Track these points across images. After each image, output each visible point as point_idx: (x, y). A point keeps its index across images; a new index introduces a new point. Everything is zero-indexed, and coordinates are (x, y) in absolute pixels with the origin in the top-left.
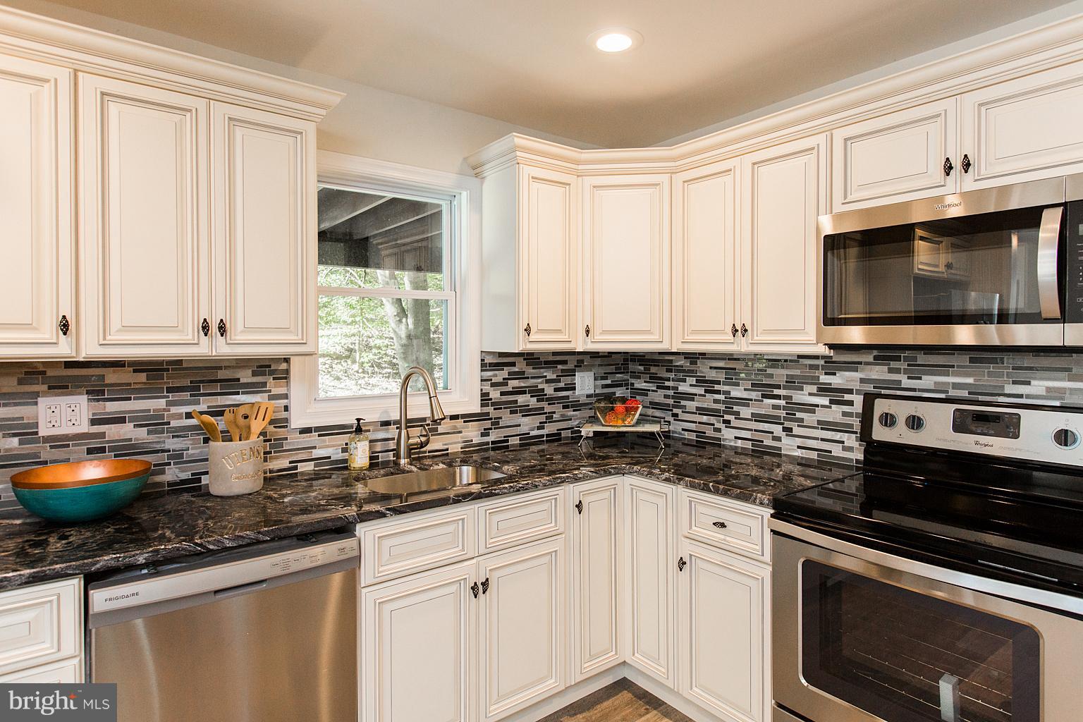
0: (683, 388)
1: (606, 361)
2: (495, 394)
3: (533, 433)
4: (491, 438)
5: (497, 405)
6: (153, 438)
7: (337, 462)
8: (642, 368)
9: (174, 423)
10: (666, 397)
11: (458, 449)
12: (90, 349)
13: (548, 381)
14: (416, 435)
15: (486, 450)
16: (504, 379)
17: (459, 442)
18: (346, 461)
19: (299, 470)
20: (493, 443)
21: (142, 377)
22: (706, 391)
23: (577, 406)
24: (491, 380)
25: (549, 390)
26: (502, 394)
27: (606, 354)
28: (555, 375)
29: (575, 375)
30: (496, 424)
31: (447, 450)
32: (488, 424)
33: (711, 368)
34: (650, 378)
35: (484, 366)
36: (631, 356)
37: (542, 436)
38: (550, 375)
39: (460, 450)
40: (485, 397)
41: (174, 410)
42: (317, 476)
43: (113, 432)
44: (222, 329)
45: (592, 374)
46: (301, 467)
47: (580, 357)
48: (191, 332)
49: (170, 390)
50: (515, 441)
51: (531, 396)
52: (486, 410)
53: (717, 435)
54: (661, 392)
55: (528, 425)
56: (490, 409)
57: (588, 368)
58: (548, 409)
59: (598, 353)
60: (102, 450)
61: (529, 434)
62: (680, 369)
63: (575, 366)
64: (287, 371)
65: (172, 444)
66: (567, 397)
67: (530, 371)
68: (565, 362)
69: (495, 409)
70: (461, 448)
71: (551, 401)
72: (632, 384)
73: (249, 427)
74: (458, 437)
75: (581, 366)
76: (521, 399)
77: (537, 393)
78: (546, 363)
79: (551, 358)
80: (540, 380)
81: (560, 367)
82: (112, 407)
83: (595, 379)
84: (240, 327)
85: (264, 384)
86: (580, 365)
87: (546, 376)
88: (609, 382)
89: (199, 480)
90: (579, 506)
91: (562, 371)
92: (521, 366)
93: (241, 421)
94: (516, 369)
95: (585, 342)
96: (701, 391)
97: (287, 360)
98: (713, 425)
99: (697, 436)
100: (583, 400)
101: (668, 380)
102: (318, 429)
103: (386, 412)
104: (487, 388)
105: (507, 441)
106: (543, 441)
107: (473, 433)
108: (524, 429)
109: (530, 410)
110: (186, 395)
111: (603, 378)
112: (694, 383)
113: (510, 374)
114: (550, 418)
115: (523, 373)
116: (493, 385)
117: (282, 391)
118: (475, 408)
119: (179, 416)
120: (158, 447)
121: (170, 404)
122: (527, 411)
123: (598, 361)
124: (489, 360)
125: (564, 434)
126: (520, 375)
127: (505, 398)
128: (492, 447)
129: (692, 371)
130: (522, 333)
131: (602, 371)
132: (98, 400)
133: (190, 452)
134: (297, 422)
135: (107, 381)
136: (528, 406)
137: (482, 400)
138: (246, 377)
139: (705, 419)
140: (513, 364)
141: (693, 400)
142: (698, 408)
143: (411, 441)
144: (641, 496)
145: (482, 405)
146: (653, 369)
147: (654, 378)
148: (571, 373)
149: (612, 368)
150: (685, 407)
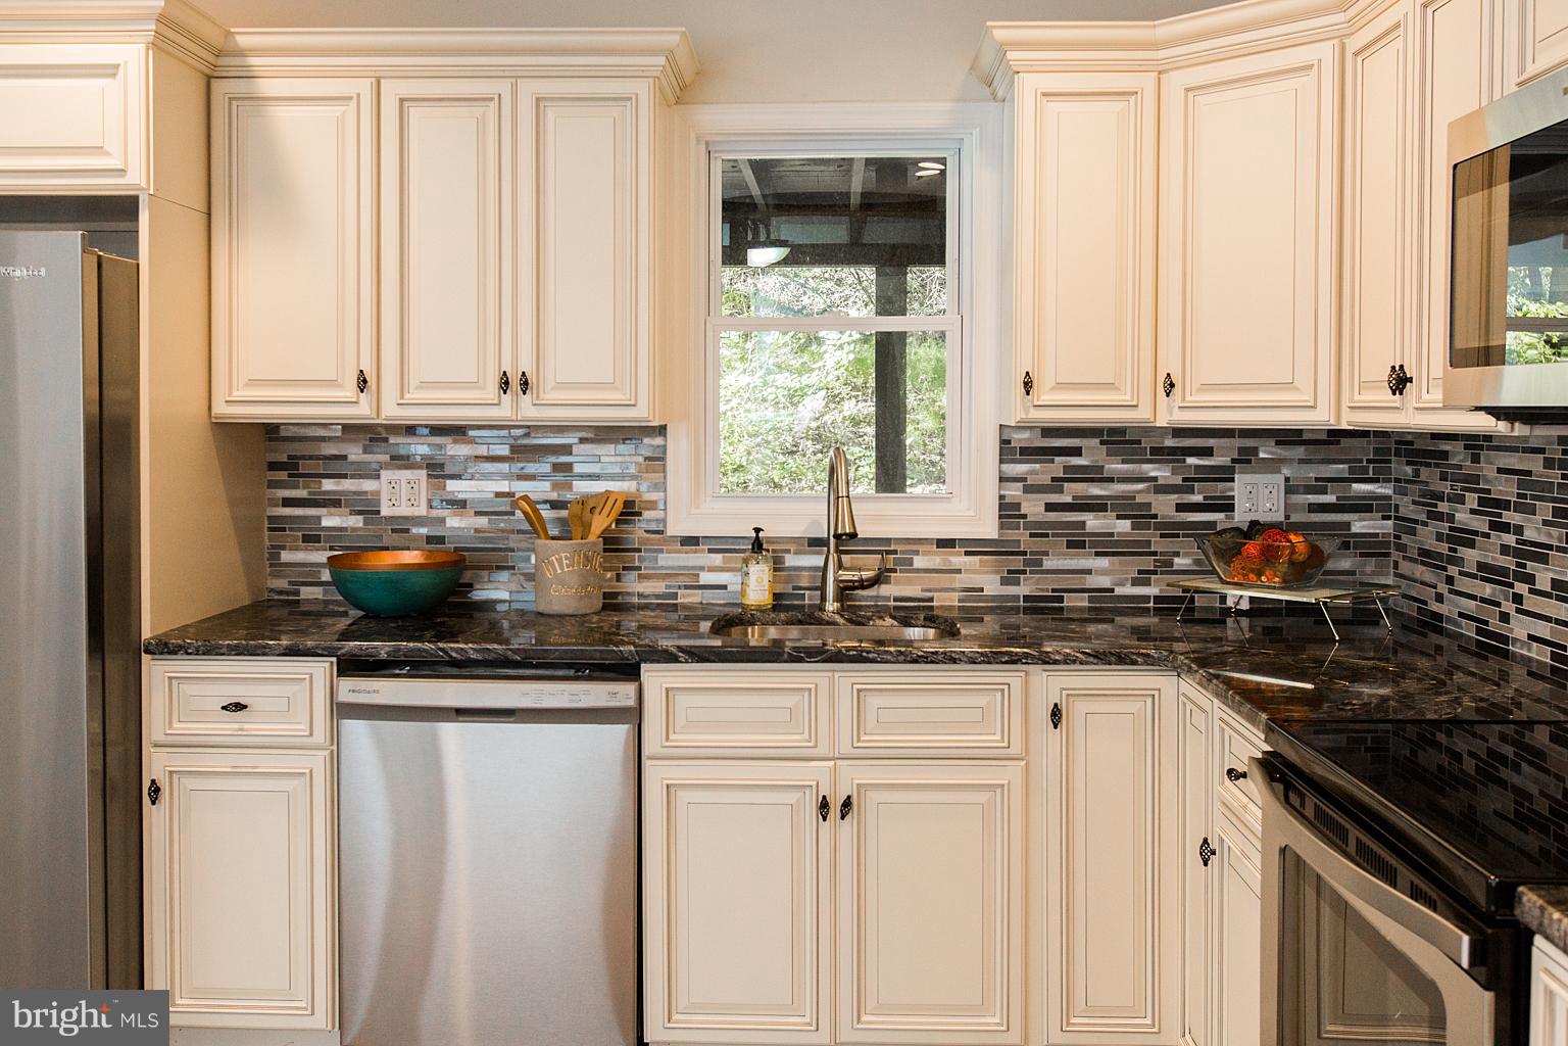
0: (1462, 516)
1: (1328, 451)
2: (1033, 507)
3: (1119, 591)
4: (1023, 589)
5: (1039, 531)
6: (495, 530)
8: (1409, 470)
10: (1440, 536)
11: (952, 600)
13: (1160, 489)
15: (1016, 610)
16: (1053, 479)
17: (953, 590)
19: (679, 601)
20: (1028, 598)
22: (1490, 525)
24: (1025, 479)
25: (1164, 506)
26: (1051, 507)
27: (1324, 437)
28: (1180, 478)
29: (1232, 480)
30: (1034, 563)
31: (931, 599)
32: (1017, 562)
33: (1498, 470)
34: (1420, 493)
35: (1007, 452)
36: (1397, 442)
37: (1146, 598)
38: (1166, 476)
39: (957, 604)
40: (1009, 512)
43: (455, 518)
44: (525, 384)
45: (1279, 479)
46: (683, 596)
50: (1081, 601)
51: (1119, 517)
52: (1011, 535)
53: (1505, 629)
54: (1433, 527)
55: (1103, 572)
56: (1021, 535)
57: (1272, 466)
58: (1158, 544)
59: (1300, 432)
60: (442, 540)
61: (1112, 590)
62: (1456, 473)
63: (1234, 461)
66: (1212, 524)
67: (1116, 467)
68: (1207, 452)
69: (1031, 535)
70: (960, 601)
71: (1170, 530)
74: (954, 581)
75: (1249, 462)
76: (1093, 522)
77: (1127, 508)
78: (1156, 451)
79: (1169, 442)
80: (1140, 486)
81: (1191, 460)
83: (1289, 491)
86: (1246, 458)
87: (1155, 479)
88: (1330, 498)
90: (1056, 715)
91: (1199, 468)
92: (1092, 454)
94: (1082, 461)
97: (658, 430)
98: (1499, 604)
101: (1442, 497)
102: (705, 540)
103: (816, 523)
104: (1014, 492)
105: (1062, 599)
106: (1148, 608)
107: (983, 576)
108: (1095, 581)
109: (1114, 543)
111: (1309, 490)
112: (1476, 506)
114: (1165, 565)
115: (1099, 469)
116: (1028, 489)
117: (657, 478)
118: (988, 529)
120: (503, 542)
122: (1106, 546)
123: (1299, 452)
124: (1020, 438)
125: (1200, 600)
126: (1093, 474)
127: (1053, 516)
128: (1024, 608)
130: (1016, 388)
131: (1308, 474)
132: (437, 477)
134: (678, 526)
135: (450, 452)
136: (1112, 535)
137: (1000, 517)
140: (1076, 452)
143: (846, 575)
145: (1002, 526)
146: (1423, 472)
147: (1425, 494)
148: (1225, 475)
149: (1341, 469)
150: (1462, 560)
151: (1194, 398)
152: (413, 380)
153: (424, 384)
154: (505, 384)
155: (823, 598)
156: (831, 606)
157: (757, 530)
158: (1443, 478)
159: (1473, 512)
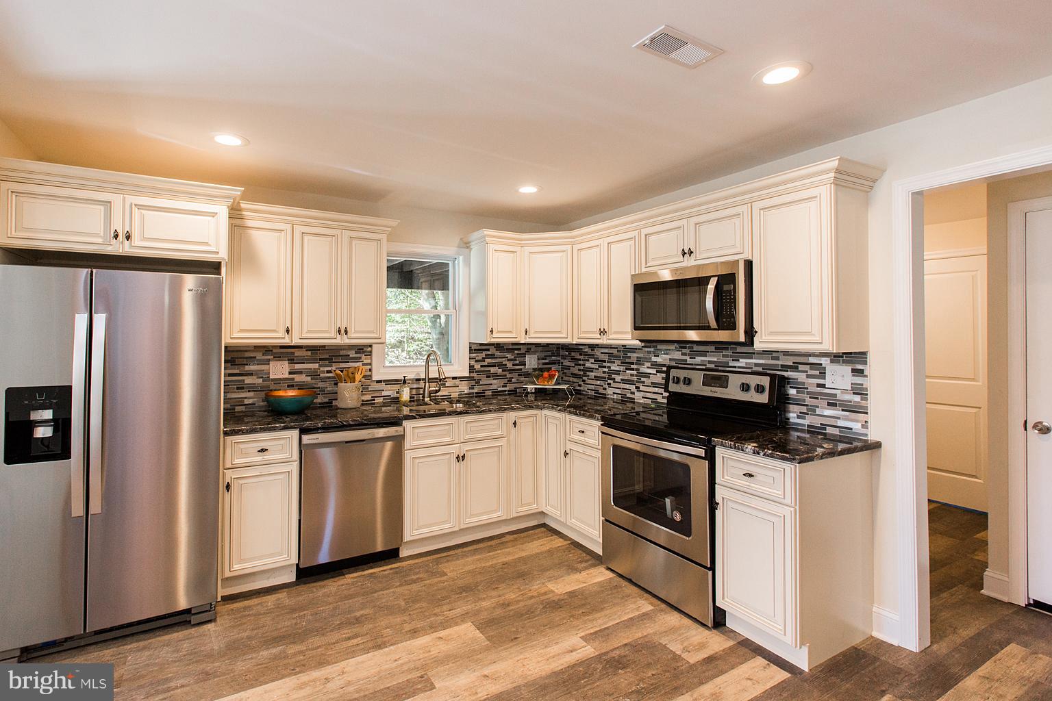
0: (588, 365)
1: (547, 349)
2: (477, 367)
3: (499, 389)
4: (475, 391)
5: (478, 372)
6: (313, 381)
7: (394, 398)
8: (567, 353)
9: (321, 375)
10: (579, 370)
11: (456, 395)
12: (296, 341)
13: (509, 360)
14: (434, 387)
15: (473, 397)
16: (483, 358)
17: (457, 392)
18: (398, 398)
20: (476, 393)
21: (309, 353)
22: (599, 367)
23: (527, 375)
24: (475, 358)
25: (509, 365)
26: (482, 366)
27: (545, 345)
28: (513, 357)
29: (525, 357)
30: (478, 383)
31: (450, 395)
32: (473, 383)
33: (602, 353)
34: (572, 359)
35: (471, 351)
36: (560, 346)
37: (505, 391)
38: (510, 356)
40: (471, 367)
41: (322, 369)
42: (384, 405)
43: (298, 378)
44: (346, 332)
45: (536, 356)
46: (377, 400)
47: (529, 346)
48: (333, 334)
49: (320, 359)
50: (489, 393)
51: (499, 368)
52: (472, 375)
53: (604, 392)
54: (577, 367)
55: (497, 384)
56: (475, 375)
57: (534, 353)
58: (509, 376)
59: (540, 344)
60: (293, 386)
61: (497, 389)
62: (586, 354)
63: (526, 351)
64: (371, 352)
65: (321, 385)
66: (521, 369)
67: (498, 354)
68: (520, 349)
69: (477, 375)
70: (458, 395)
71: (511, 371)
72: (562, 363)
73: (354, 378)
74: (457, 389)
76: (493, 370)
77: (500, 365)
78: (507, 349)
79: (511, 347)
80: (504, 359)
81: (516, 352)
82: (297, 366)
83: (538, 359)
84: (353, 331)
85: (360, 358)
86: (528, 351)
87: (508, 357)
88: (547, 361)
89: (332, 403)
90: (515, 424)
91: (518, 354)
92: (492, 350)
93: (350, 375)
94: (489, 353)
95: (525, 338)
96: (597, 366)
97: (371, 346)
98: (602, 386)
99: (595, 393)
100: (530, 371)
101: (580, 360)
102: (385, 381)
103: (418, 374)
104: (473, 362)
105: (484, 393)
106: (506, 394)
107: (464, 387)
108: (494, 387)
109: (498, 376)
110: (327, 362)
111: (543, 359)
113: (486, 355)
114: (510, 381)
115: (494, 355)
116: (476, 361)
117: (369, 361)
118: (467, 374)
119: (323, 372)
120: (315, 386)
121: (320, 366)
122: (496, 377)
123: (540, 349)
124: (474, 347)
125: (518, 390)
126: (492, 356)
127: (483, 369)
128: (475, 396)
129: (593, 355)
130: (489, 333)
131: (543, 355)
132: (292, 363)
133: (328, 389)
134: (375, 378)
135: (296, 355)
136: (497, 373)
137: (470, 369)
138: (352, 354)
139: (598, 382)
140: (488, 350)
141: (592, 371)
142: (595, 377)
143: (431, 389)
144: (550, 420)
145: (470, 372)
146: (573, 354)
147: (573, 359)
148: (524, 355)
149: (549, 353)
150: (588, 376)
151: (532, 335)
152: (305, 330)
153: (309, 332)
154: (339, 331)
155: (424, 397)
156: (427, 399)
157: (404, 377)
158: (581, 355)
159: (592, 363)
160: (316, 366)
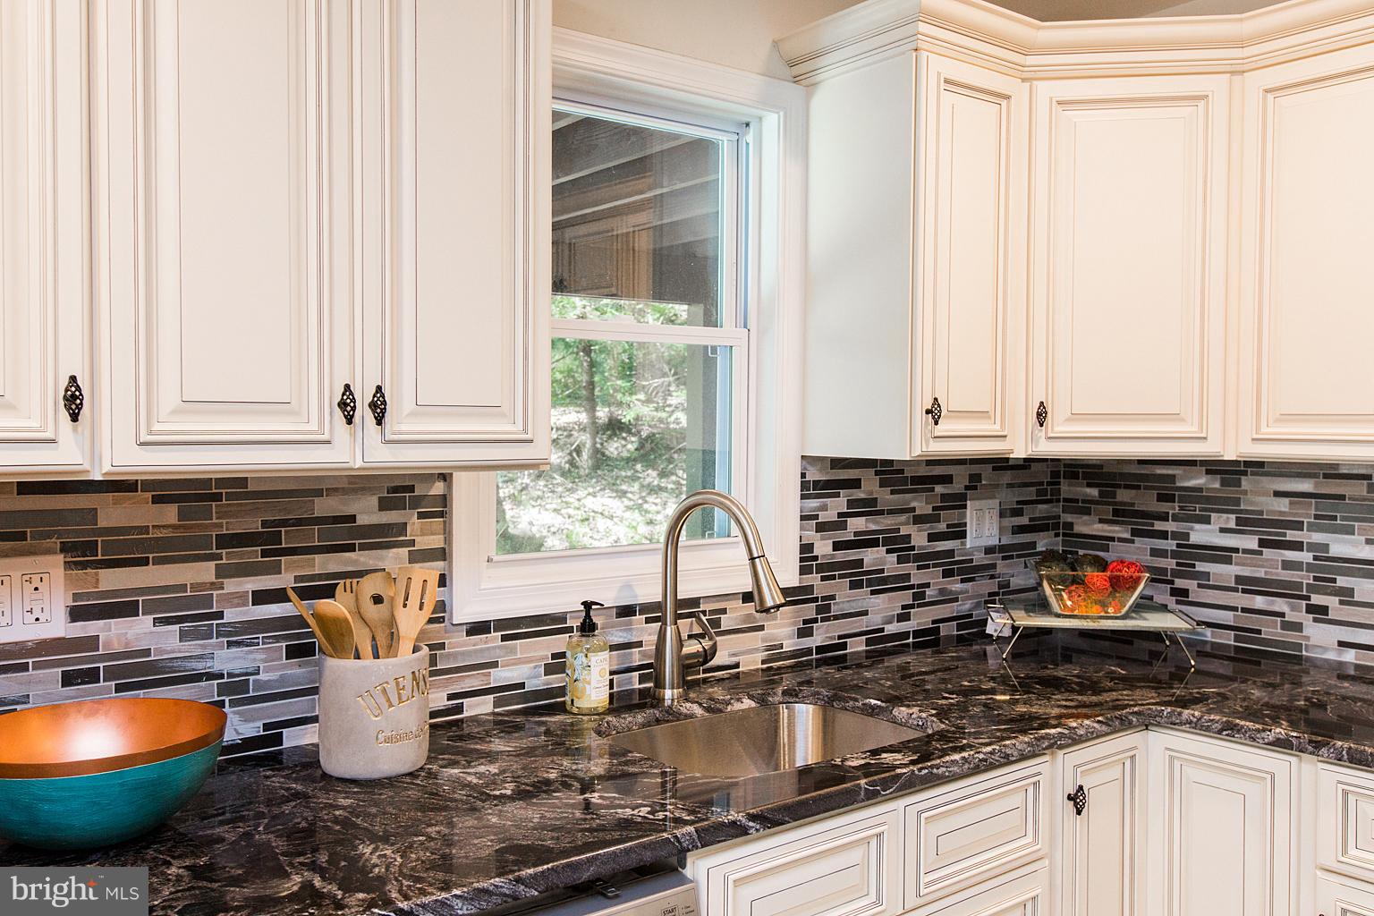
0: (1201, 535)
1: (1023, 476)
2: (823, 548)
4: (816, 640)
5: (828, 573)
6: (193, 647)
7: (537, 694)
9: (232, 615)
10: (1156, 553)
11: (757, 663)
12: (123, 456)
13: (919, 520)
14: (682, 639)
15: (808, 664)
16: (840, 515)
17: (757, 650)
18: (562, 691)
19: (466, 714)
20: (820, 649)
21: (170, 513)
22: (1262, 543)
23: (968, 571)
24: (816, 517)
25: (919, 539)
26: (837, 546)
27: (1022, 463)
28: (930, 507)
29: (965, 507)
30: (825, 609)
31: (737, 666)
32: (809, 610)
33: (1277, 494)
34: (1116, 513)
35: (810, 489)
36: (1065, 465)
37: (905, 635)
38: (921, 506)
39: (760, 666)
40: (806, 553)
41: (232, 585)
42: (505, 726)
43: (116, 634)
44: (379, 409)
45: (995, 503)
46: (470, 707)
47: (975, 469)
48: (317, 415)
49: (227, 541)
50: (857, 646)
51: (888, 551)
52: (807, 580)
53: (1291, 636)
54: (1144, 544)
55: (881, 610)
56: (814, 579)
57: (990, 492)
58: (916, 577)
60: (91, 676)
61: (882, 630)
62: (1195, 495)
63: (967, 488)
64: (445, 500)
65: (228, 660)
66: (951, 553)
67: (886, 497)
68: (947, 479)
69: (823, 579)
70: (763, 662)
71: (922, 560)
72: (1070, 525)
73: (392, 622)
74: (755, 640)
75: (975, 488)
76: (869, 559)
77: (897, 544)
78: (913, 481)
79: (924, 471)
80: (903, 518)
81: (939, 489)
82: (113, 580)
83: (1002, 515)
84: (408, 404)
85: (402, 528)
86: (974, 483)
87: (913, 509)
88: (1024, 520)
89: (278, 739)
90: (1077, 798)
91: (943, 497)
92: (870, 486)
93: (371, 611)
94: (859, 494)
96: (1251, 542)
97: (445, 477)
98: (1282, 615)
99: (1237, 639)
100: (979, 558)
101: (1164, 517)
102: (502, 624)
103: (628, 586)
104: (811, 532)
105: (844, 646)
106: (908, 644)
107: (782, 630)
108: (874, 621)
109: (885, 580)
110: (253, 554)
111: (1017, 513)
112: (1232, 525)
113: (851, 503)
114: (920, 597)
115: (873, 502)
116: (821, 528)
117: (435, 542)
118: (790, 575)
119: (238, 601)
120: (200, 667)
121: (222, 572)
122: (880, 583)
123: (1007, 477)
124: (813, 475)
125: (945, 629)
126: (866, 507)
127: (842, 556)
128: (816, 660)
129: (1227, 501)
130: (920, 417)
131: (1011, 498)
132: (84, 565)
133: (263, 677)
134: (466, 609)
135: (103, 523)
136: (882, 571)
137: (802, 560)
138: (367, 512)
139: (1259, 602)
140: (855, 484)
141: (1228, 561)
142: (1239, 579)
143: (686, 650)
144: (1192, 773)
145: (802, 571)
146: (1123, 495)
147: (1121, 514)
148: (958, 502)
149: (1029, 494)
150: (1207, 575)
152: (168, 397)
153: (191, 405)
154: (347, 406)
156: (671, 693)
157: (588, 605)
158: (1166, 498)
159: (1224, 530)
160: (204, 572)
